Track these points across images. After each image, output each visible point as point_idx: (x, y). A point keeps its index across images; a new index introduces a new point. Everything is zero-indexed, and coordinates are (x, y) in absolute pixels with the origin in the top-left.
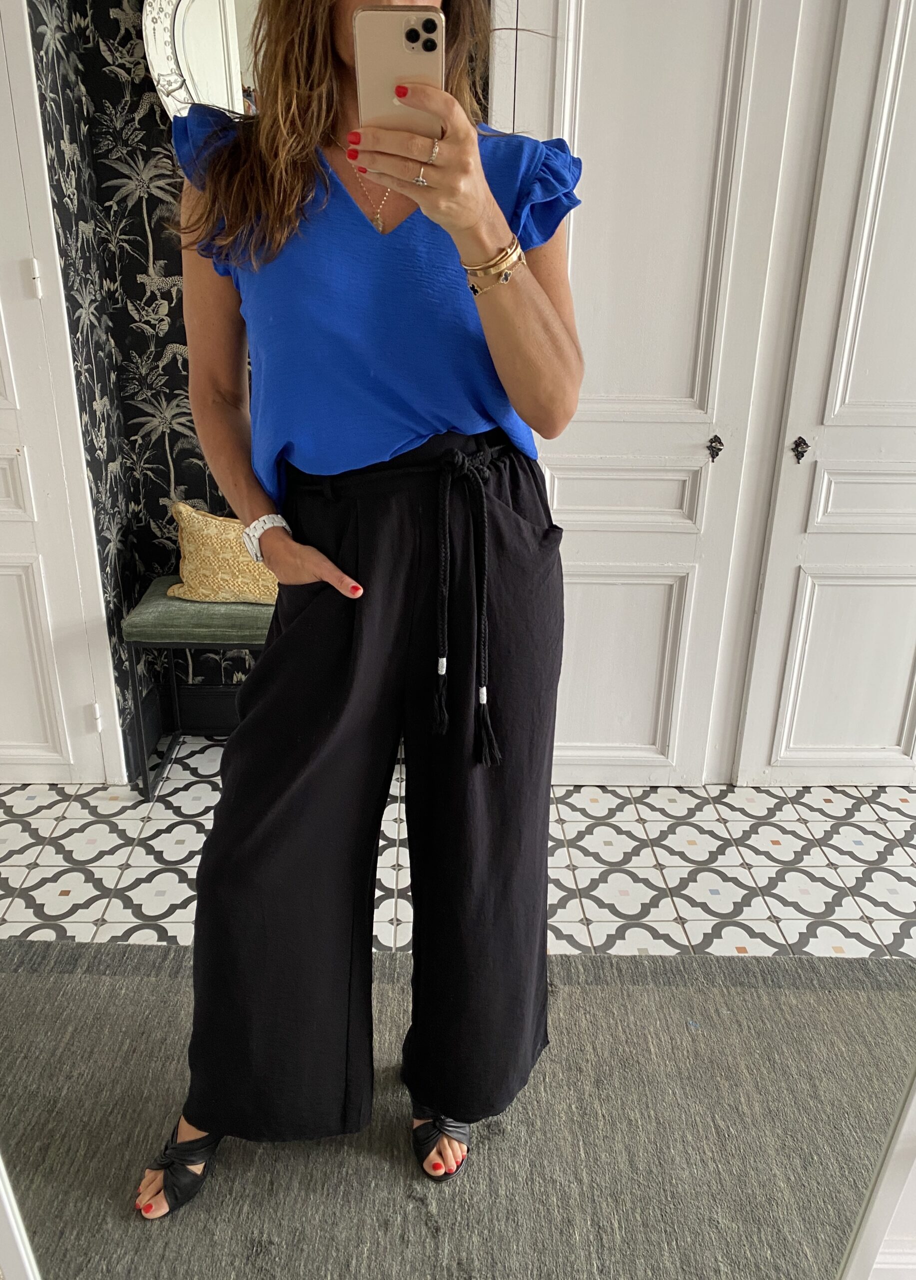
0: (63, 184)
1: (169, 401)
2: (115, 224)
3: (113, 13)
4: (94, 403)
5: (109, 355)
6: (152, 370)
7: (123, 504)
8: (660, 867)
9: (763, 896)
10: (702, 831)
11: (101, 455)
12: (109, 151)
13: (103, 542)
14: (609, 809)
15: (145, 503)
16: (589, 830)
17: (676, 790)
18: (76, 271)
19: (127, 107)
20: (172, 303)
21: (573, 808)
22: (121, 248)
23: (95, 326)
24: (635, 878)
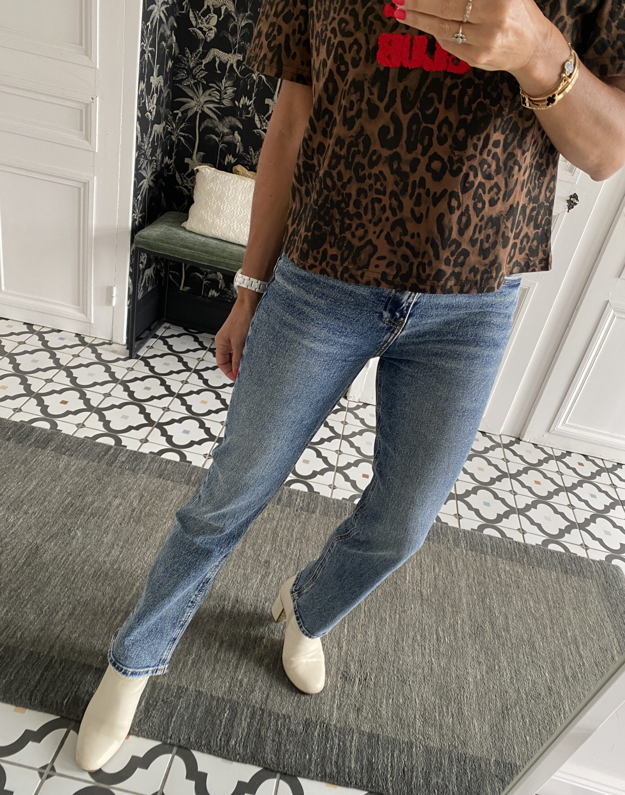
1: (204, 91)
5: (170, 47)
6: (197, 65)
7: (160, 156)
9: (519, 514)
10: (490, 463)
11: (151, 117)
13: (139, 177)
15: (175, 159)
20: (220, 17)
23: (163, 22)
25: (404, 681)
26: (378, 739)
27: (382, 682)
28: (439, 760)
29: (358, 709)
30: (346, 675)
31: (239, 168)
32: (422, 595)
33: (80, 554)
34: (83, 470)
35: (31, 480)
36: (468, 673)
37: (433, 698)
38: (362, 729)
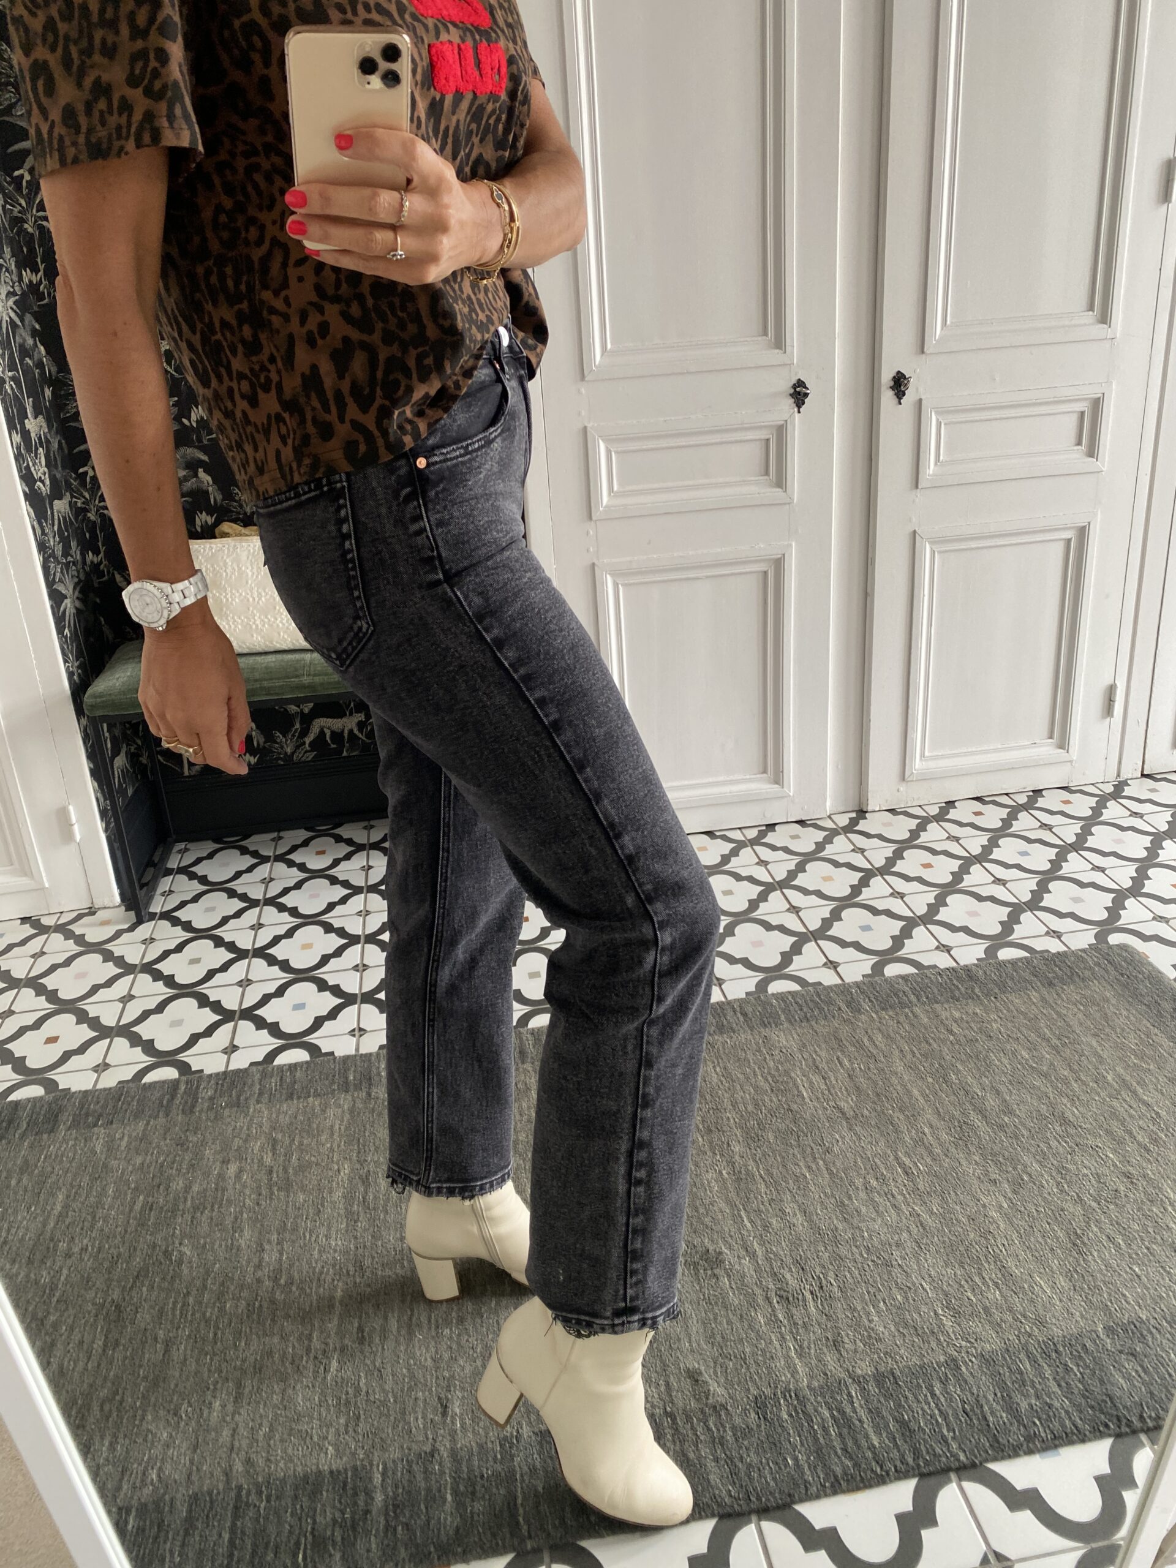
2: (29, 198)
4: (26, 421)
5: (40, 365)
7: (78, 553)
8: (795, 910)
9: (925, 925)
10: (837, 864)
11: (43, 488)
12: (12, 106)
13: (56, 598)
14: (722, 855)
15: (105, 551)
17: (797, 825)
23: (17, 326)
24: (768, 927)
25: (888, 1264)
26: (894, 1378)
27: (851, 1280)
28: (1014, 1367)
29: (834, 1341)
30: (784, 1294)
31: (226, 527)
32: (843, 1113)
33: (205, 1286)
34: (144, 1138)
35: (53, 1195)
36: (984, 1206)
37: (949, 1270)
38: (859, 1372)
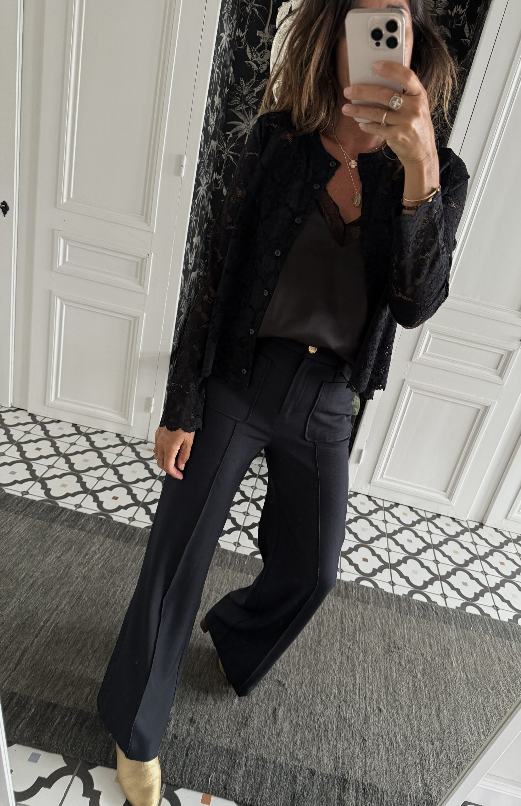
0: (210, 119)
2: (229, 144)
3: (259, 33)
4: (194, 238)
5: (207, 214)
8: (436, 562)
9: (491, 593)
10: (462, 546)
11: (190, 267)
12: (236, 105)
13: (179, 313)
14: (413, 522)
16: (400, 531)
17: (451, 520)
18: (204, 166)
19: (252, 84)
21: (393, 516)
22: (228, 158)
24: (422, 565)
